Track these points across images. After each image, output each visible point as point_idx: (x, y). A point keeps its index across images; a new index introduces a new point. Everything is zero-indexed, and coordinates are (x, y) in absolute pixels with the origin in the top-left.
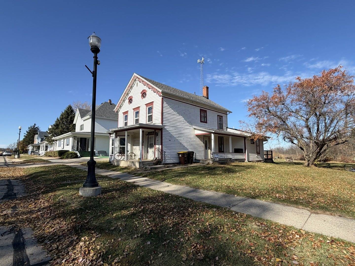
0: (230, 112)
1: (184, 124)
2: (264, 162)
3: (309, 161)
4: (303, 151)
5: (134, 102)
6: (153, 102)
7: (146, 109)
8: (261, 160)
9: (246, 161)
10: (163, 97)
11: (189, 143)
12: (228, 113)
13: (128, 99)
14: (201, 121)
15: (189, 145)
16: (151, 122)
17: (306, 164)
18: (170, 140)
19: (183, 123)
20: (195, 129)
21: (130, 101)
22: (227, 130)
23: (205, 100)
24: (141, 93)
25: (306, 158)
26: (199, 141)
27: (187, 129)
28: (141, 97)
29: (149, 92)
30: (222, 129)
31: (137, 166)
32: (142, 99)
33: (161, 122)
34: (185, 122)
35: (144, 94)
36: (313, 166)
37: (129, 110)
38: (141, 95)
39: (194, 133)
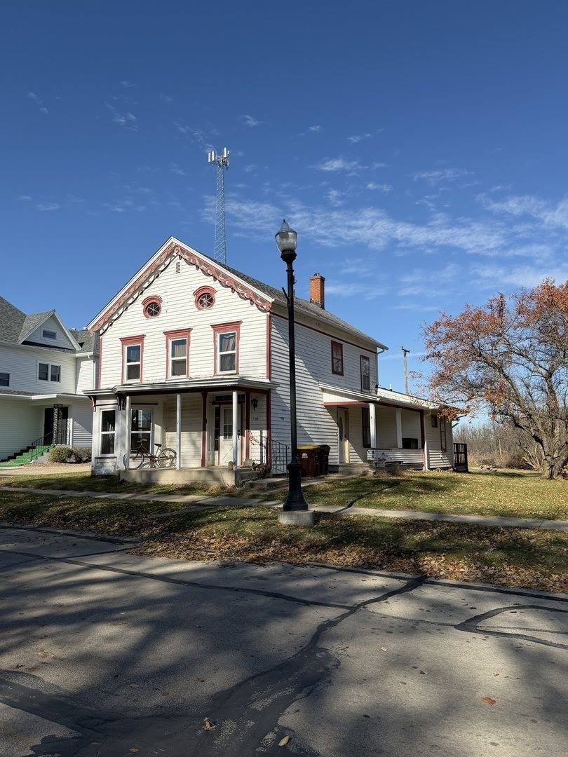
0: (384, 348)
1: (305, 379)
2: (454, 470)
3: (552, 467)
4: (540, 445)
5: (165, 315)
6: (239, 323)
7: (212, 336)
8: (448, 466)
9: (426, 468)
10: (270, 313)
11: (313, 426)
12: (379, 350)
13: (144, 303)
14: (334, 372)
15: (314, 429)
16: (234, 372)
17: (547, 473)
18: (283, 418)
19: (303, 375)
20: (323, 390)
21: (153, 308)
22: (376, 392)
23: (318, 309)
24: (195, 293)
25: (546, 459)
26: (330, 420)
27: (310, 391)
28: (194, 303)
29: (223, 295)
30: (369, 389)
31: (229, 480)
32: (199, 309)
33: (266, 375)
34: (307, 374)
35: (205, 298)
36: (560, 478)
37: (147, 335)
38: (194, 298)
39: (321, 399)
